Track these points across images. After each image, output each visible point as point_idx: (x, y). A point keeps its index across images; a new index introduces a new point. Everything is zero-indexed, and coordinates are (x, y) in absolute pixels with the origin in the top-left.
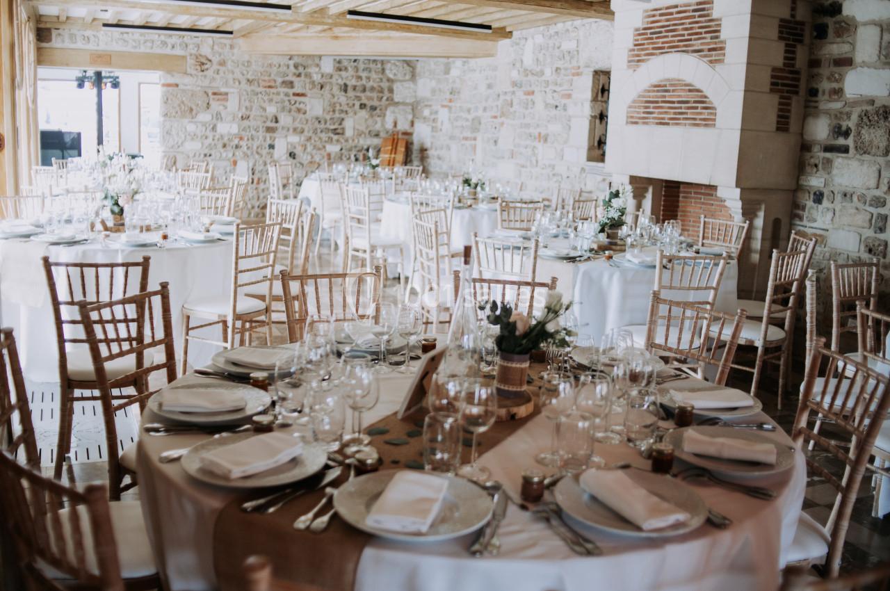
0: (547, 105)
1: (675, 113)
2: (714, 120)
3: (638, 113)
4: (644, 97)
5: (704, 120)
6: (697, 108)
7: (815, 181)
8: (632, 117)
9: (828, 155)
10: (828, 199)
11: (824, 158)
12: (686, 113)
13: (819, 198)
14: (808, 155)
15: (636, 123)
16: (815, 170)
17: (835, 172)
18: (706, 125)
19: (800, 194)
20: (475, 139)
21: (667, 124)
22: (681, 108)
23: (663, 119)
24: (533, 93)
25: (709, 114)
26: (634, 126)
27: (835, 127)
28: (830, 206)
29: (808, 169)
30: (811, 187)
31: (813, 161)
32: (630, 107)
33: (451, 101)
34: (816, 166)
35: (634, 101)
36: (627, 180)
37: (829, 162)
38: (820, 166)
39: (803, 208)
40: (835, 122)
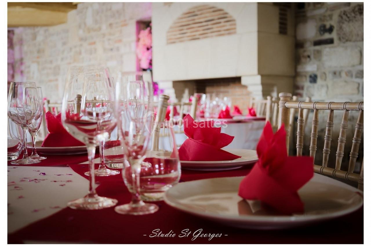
0: (105, 50)
1: (204, 30)
2: (235, 29)
3: (175, 35)
4: (178, 23)
5: (228, 30)
6: (220, 23)
7: (310, 67)
8: (170, 39)
9: (318, 48)
10: (321, 78)
11: (314, 51)
12: (212, 28)
13: (314, 79)
14: (301, 51)
15: (174, 43)
16: (308, 59)
17: (324, 58)
18: (229, 34)
19: (298, 79)
20: (57, 80)
21: (198, 39)
22: (207, 25)
23: (195, 35)
24: (94, 43)
25: (231, 25)
26: (173, 45)
27: (320, 27)
28: (324, 83)
29: (303, 60)
30: (306, 72)
31: (306, 54)
32: (169, 32)
33: (38, 57)
34: (309, 57)
35: (171, 28)
36: (170, 84)
37: (319, 52)
38: (312, 57)
39: (302, 88)
40: (320, 24)
